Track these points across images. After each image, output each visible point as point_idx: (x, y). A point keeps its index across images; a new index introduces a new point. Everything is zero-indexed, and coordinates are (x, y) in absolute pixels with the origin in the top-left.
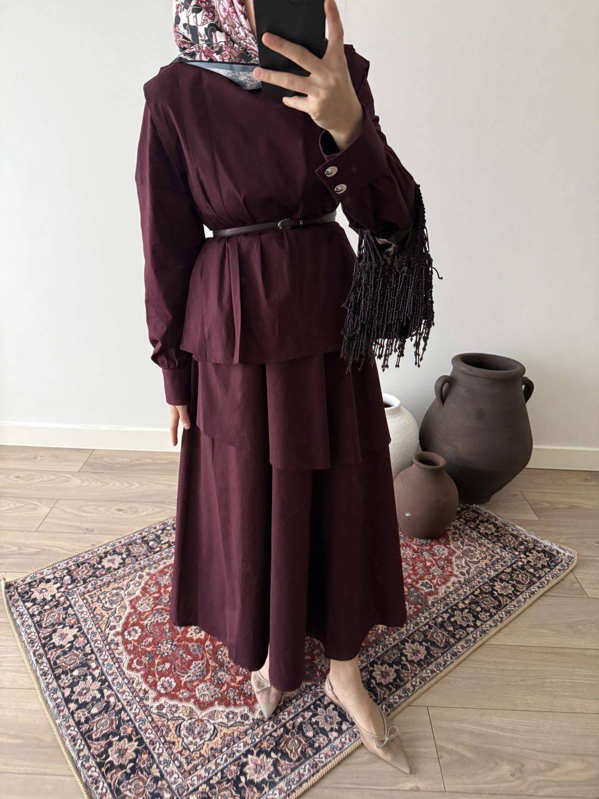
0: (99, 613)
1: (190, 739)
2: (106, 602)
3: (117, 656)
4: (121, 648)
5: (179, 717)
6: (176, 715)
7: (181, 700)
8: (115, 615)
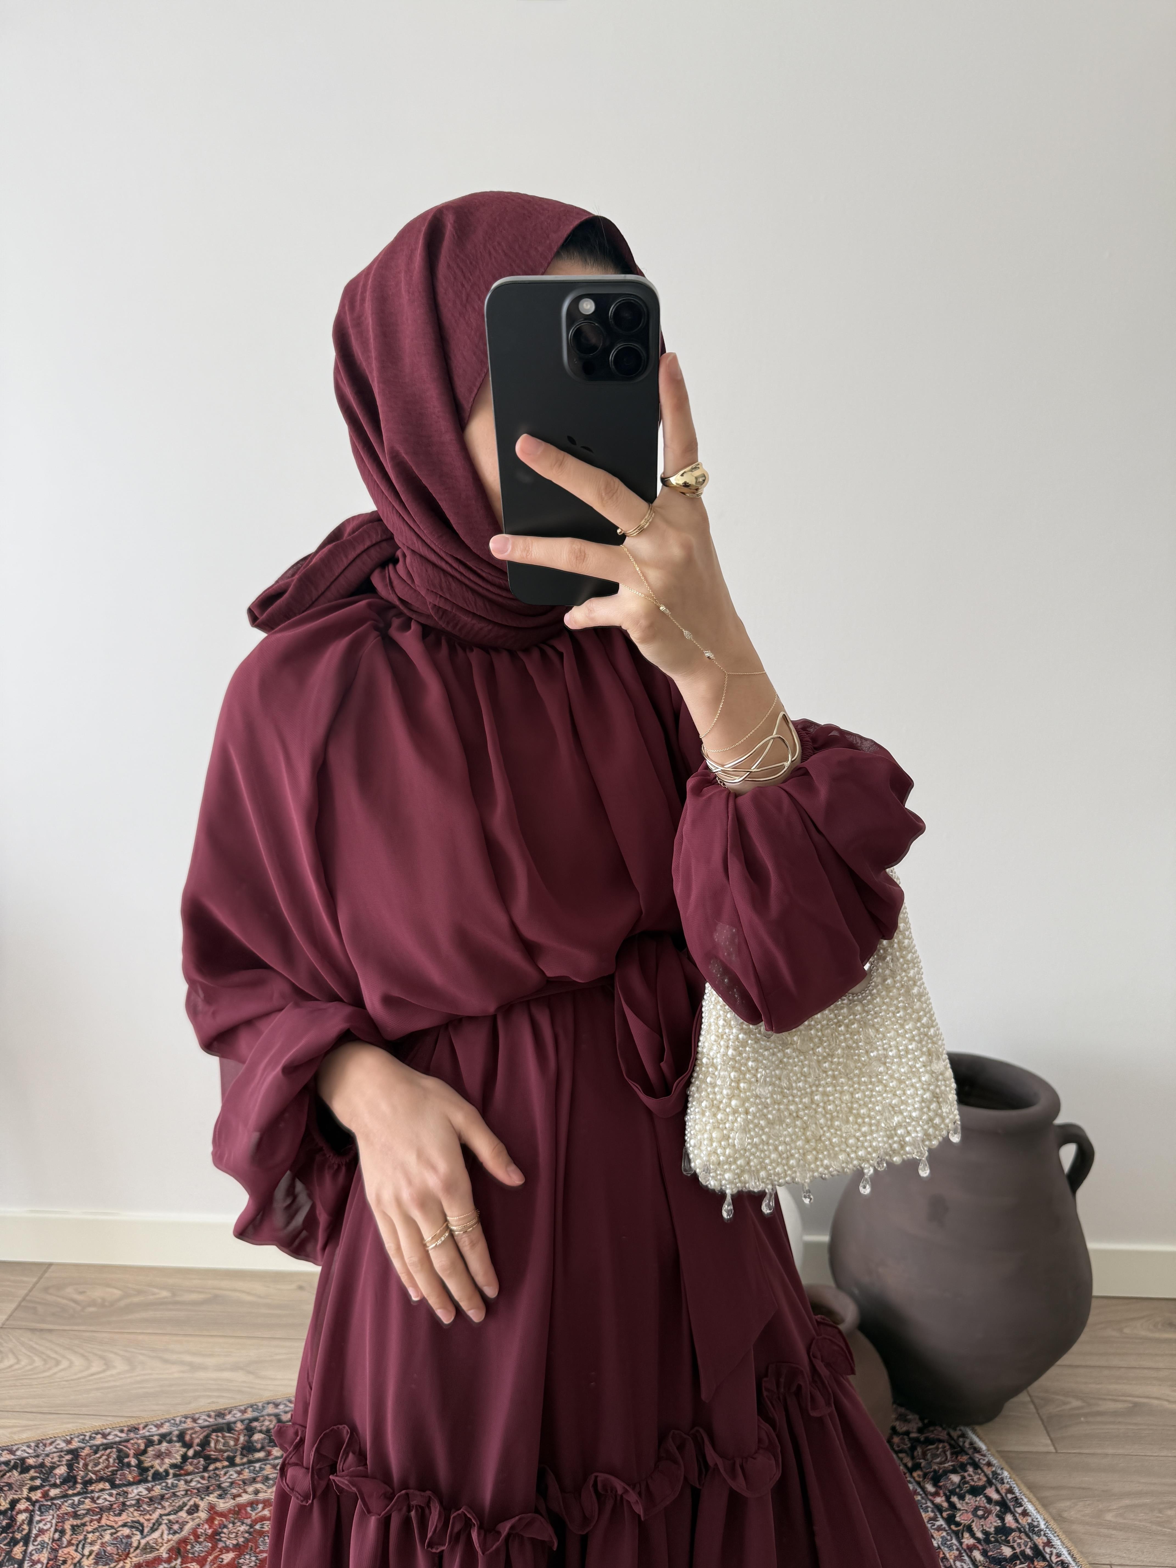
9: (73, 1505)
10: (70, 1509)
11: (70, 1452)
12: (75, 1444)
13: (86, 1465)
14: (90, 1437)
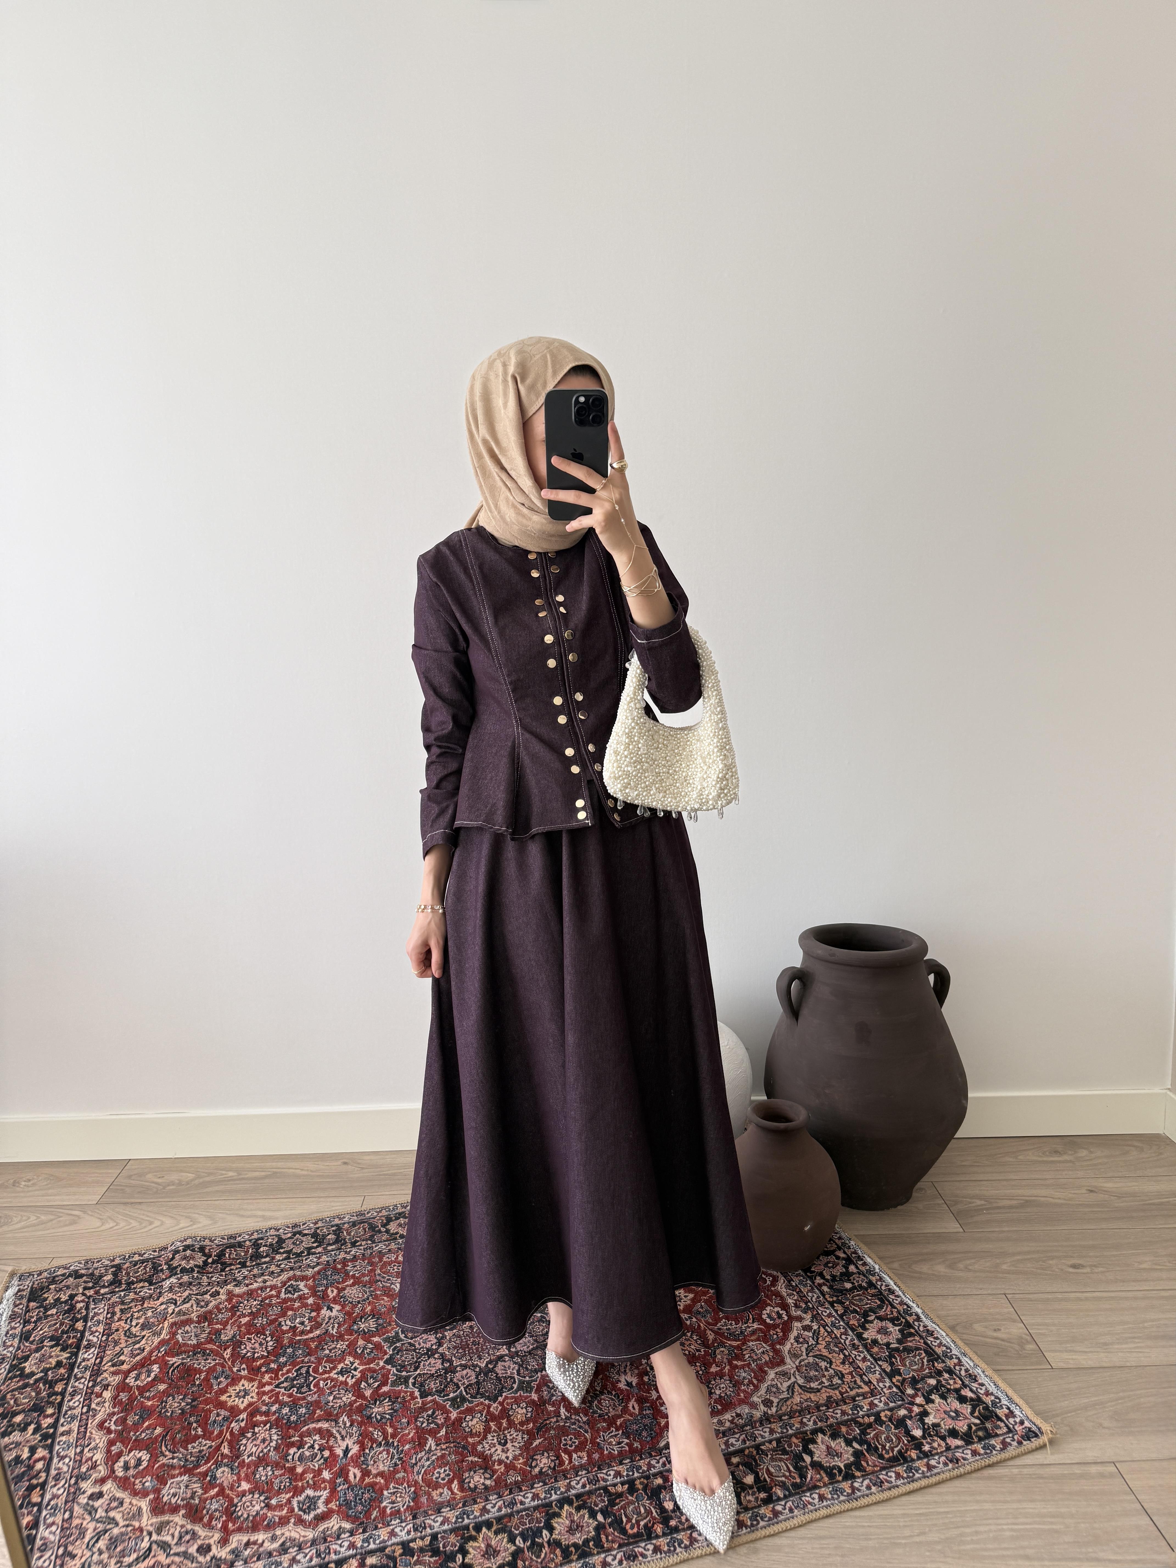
0: (116, 1338)
1: (105, 1556)
2: (137, 1325)
3: (93, 1406)
4: (107, 1395)
5: (113, 1519)
6: (112, 1514)
7: (135, 1493)
8: (137, 1346)
9: (120, 1297)
10: (118, 1300)
11: (113, 1267)
12: (117, 1262)
13: (128, 1274)
14: (129, 1256)
